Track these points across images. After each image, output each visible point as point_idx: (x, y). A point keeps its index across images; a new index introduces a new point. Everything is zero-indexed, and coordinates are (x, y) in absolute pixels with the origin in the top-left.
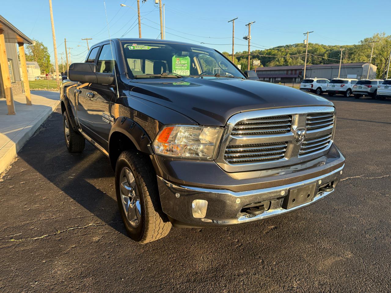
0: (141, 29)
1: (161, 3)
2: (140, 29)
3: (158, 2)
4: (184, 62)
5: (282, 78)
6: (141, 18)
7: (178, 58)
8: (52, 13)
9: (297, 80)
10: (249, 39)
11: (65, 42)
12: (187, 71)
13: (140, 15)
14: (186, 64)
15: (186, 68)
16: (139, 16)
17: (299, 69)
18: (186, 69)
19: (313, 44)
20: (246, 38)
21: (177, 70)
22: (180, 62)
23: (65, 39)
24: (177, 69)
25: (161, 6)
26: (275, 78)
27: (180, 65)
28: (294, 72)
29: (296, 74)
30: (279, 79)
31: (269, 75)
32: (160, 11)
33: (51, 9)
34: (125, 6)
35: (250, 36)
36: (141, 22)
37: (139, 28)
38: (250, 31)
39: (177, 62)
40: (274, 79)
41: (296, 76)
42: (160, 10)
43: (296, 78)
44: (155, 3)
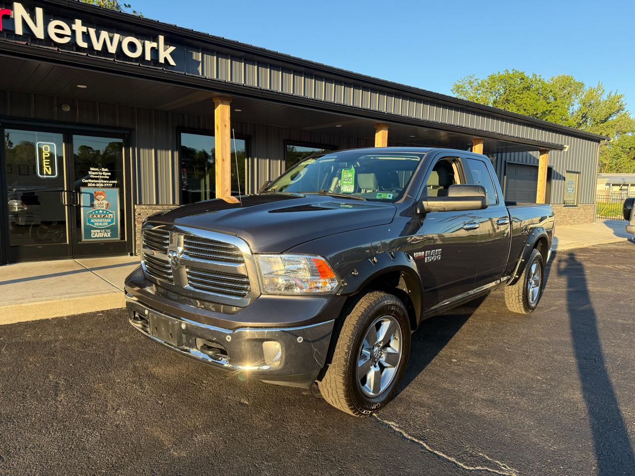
4: (350, 176)
7: (346, 171)
12: (351, 186)
15: (351, 182)
18: (351, 184)
21: (344, 186)
24: (344, 184)
27: (347, 179)
39: (345, 176)
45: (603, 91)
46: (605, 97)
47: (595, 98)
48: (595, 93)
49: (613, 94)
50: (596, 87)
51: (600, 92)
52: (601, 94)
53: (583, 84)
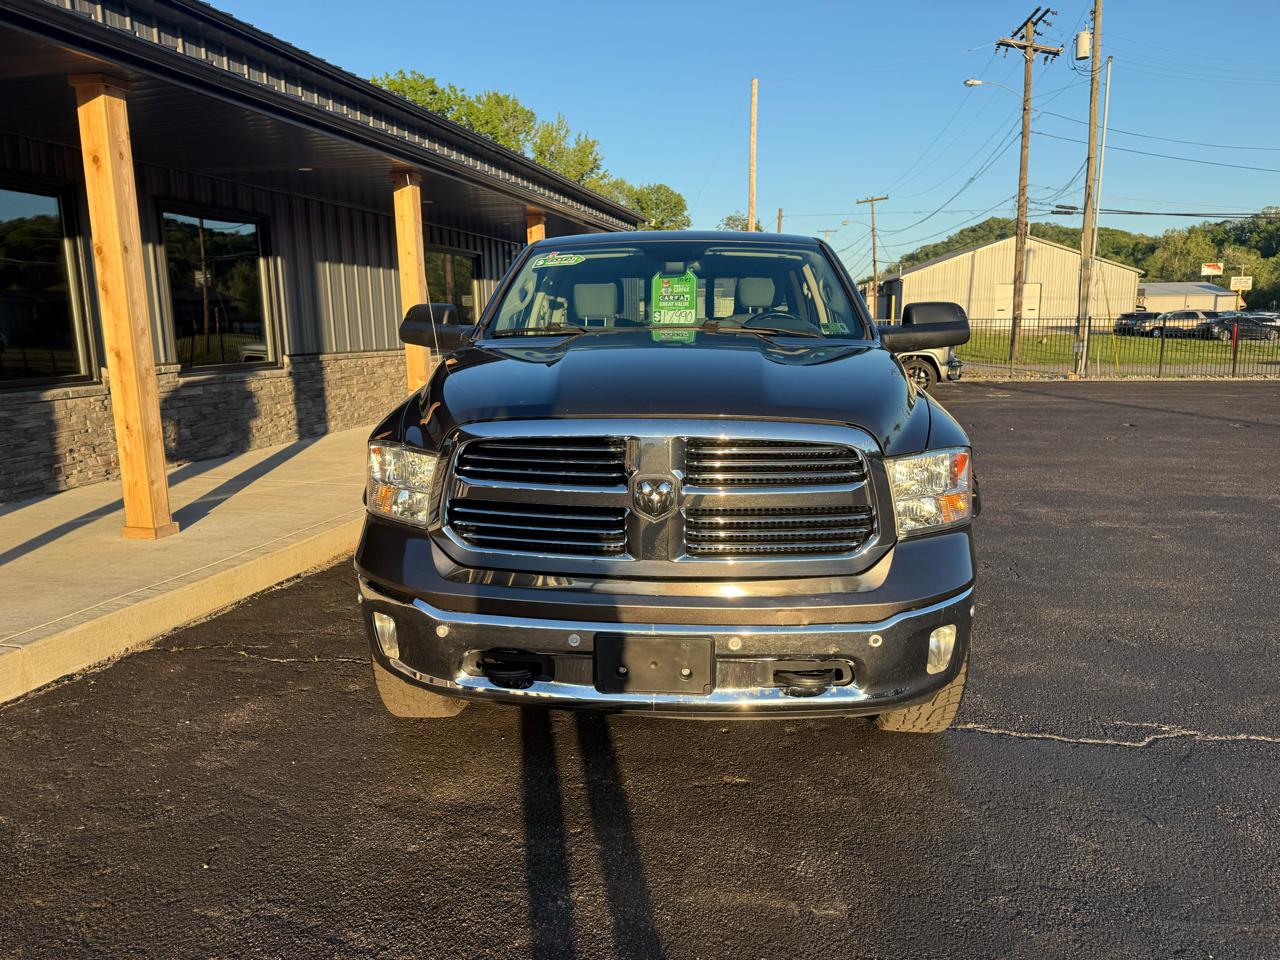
0: (1031, 152)
1: (1099, 54)
2: (1025, 153)
3: (1087, 54)
4: (681, 290)
6: (1032, 115)
7: (666, 280)
8: (754, 139)
11: (780, 218)
12: (688, 311)
13: (1032, 104)
14: (688, 293)
15: (687, 304)
16: (1025, 109)
18: (686, 308)
21: (662, 311)
22: (670, 290)
23: (780, 210)
24: (662, 308)
25: (1098, 64)
27: (671, 298)
32: (1092, 84)
33: (754, 129)
34: (980, 82)
36: (1032, 126)
37: (1024, 147)
39: (663, 290)
42: (1092, 79)
44: (1074, 58)
45: (567, 131)
46: (570, 144)
47: (557, 143)
48: (554, 134)
49: (583, 139)
50: (556, 123)
51: (563, 133)
52: (565, 136)
53: (533, 114)
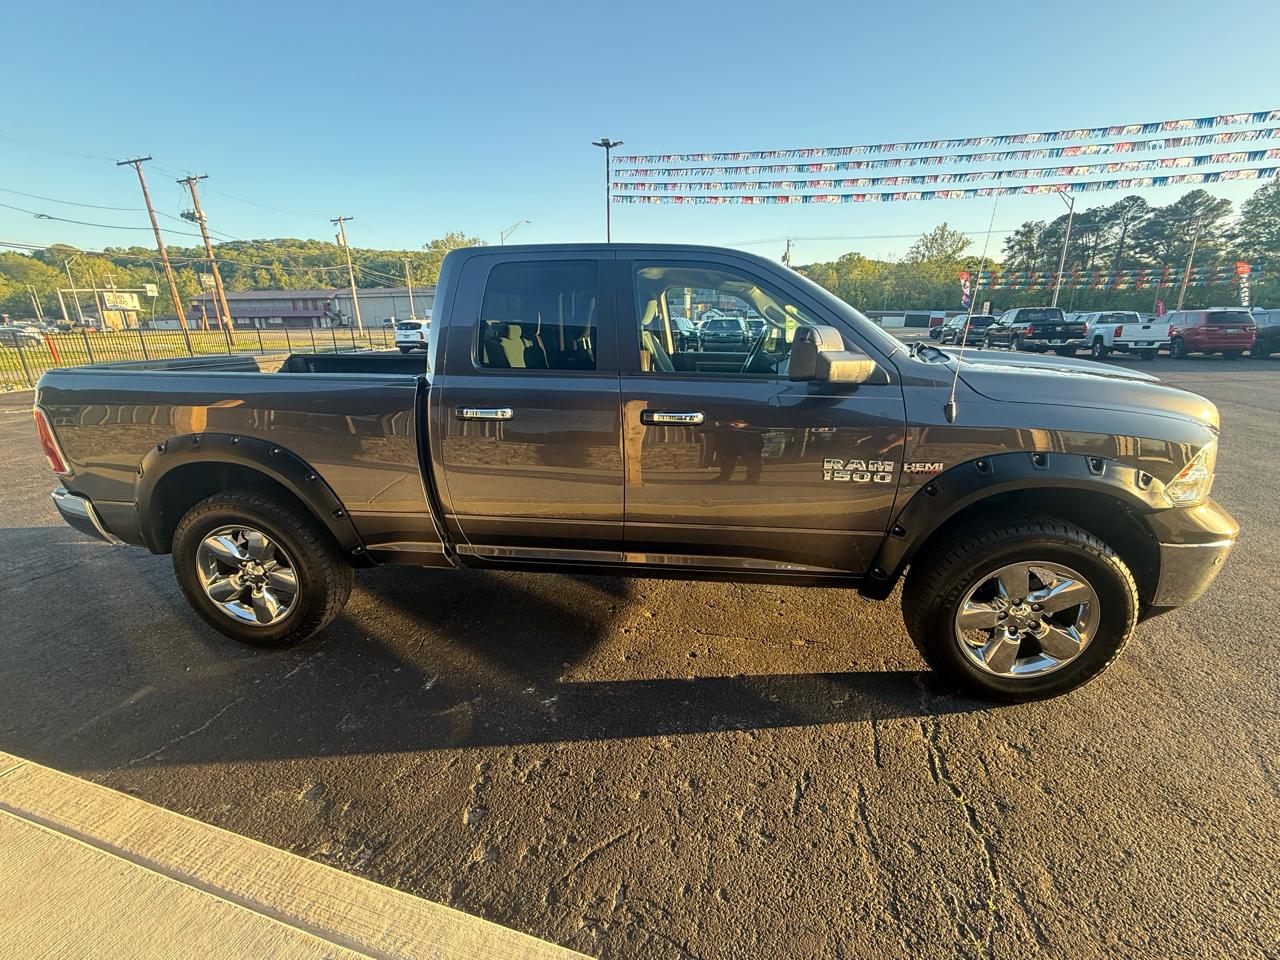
5: (283, 318)
9: (323, 321)
10: (200, 218)
17: (322, 299)
19: (319, 243)
20: (190, 217)
26: (267, 318)
28: (310, 304)
29: (316, 309)
30: (279, 321)
31: (245, 310)
35: (203, 213)
38: (197, 198)
40: (263, 321)
41: (321, 314)
43: (319, 318)
